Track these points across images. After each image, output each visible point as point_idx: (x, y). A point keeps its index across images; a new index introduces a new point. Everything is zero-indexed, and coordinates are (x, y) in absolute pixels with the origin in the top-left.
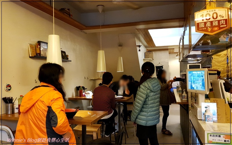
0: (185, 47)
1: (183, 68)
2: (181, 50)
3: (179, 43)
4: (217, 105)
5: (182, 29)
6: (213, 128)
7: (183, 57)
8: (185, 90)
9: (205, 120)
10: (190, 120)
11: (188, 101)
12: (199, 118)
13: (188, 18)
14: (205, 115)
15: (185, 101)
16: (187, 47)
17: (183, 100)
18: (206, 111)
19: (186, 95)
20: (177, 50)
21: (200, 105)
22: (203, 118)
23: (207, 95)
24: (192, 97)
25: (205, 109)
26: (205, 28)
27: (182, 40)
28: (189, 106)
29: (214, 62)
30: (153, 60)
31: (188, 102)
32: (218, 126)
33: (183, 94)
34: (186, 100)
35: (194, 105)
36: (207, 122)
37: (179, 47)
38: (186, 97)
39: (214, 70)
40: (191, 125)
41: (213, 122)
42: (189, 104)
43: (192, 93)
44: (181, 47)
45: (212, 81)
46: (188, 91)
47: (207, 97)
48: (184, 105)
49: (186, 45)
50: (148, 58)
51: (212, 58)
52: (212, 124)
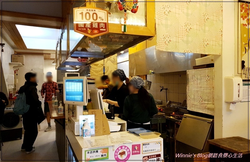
0: (62, 53)
1: (60, 77)
2: (58, 56)
3: (57, 48)
4: (95, 116)
5: (59, 31)
6: (91, 143)
7: (60, 63)
8: (61, 101)
9: (83, 135)
10: (67, 137)
11: (64, 114)
12: (76, 134)
13: (66, 18)
14: (83, 130)
15: (61, 115)
16: (65, 53)
17: (59, 113)
18: (84, 125)
19: (62, 107)
20: (53, 56)
21: (78, 119)
22: (81, 134)
23: (86, 106)
24: (69, 110)
25: (83, 123)
26: (85, 29)
27: (59, 44)
28: (66, 120)
29: (92, 71)
30: (24, 65)
31: (65, 116)
32: (95, 140)
33: (59, 107)
34: (63, 113)
35: (71, 119)
36: (84, 137)
37: (56, 53)
38: (63, 109)
39: (92, 79)
40: (68, 143)
41: (91, 136)
42: (66, 118)
43: (69, 105)
44: (58, 53)
45: (90, 90)
46: (64, 103)
47: (85, 108)
48: (60, 119)
49: (64, 51)
50: (16, 62)
51: (91, 67)
52: (90, 139)
